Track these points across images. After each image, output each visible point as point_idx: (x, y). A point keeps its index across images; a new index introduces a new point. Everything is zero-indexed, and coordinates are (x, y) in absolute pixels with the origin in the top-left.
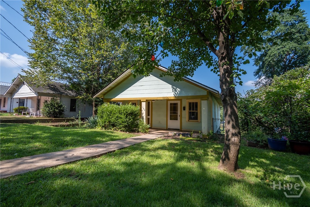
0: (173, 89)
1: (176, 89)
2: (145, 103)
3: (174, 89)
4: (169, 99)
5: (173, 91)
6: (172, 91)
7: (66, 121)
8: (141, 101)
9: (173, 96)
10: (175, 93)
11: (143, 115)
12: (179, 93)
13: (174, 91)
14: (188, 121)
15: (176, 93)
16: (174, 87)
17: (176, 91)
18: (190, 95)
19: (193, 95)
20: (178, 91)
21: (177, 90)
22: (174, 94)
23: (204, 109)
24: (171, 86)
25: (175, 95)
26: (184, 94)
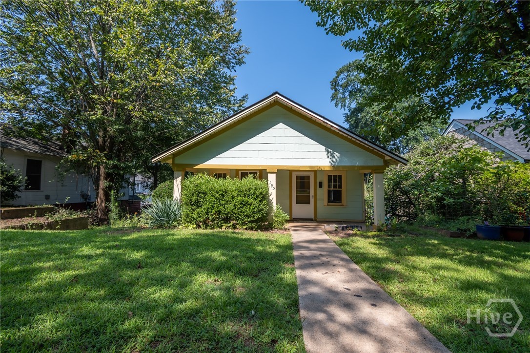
0: (328, 152)
1: (333, 153)
2: (275, 174)
3: (330, 154)
4: (323, 169)
5: (328, 157)
6: (326, 156)
7: (35, 213)
8: (267, 171)
9: (330, 164)
10: (332, 161)
11: (271, 198)
12: (338, 160)
13: (330, 157)
14: (328, 205)
15: (335, 160)
16: (330, 150)
17: (334, 157)
18: (357, 164)
19: (363, 165)
20: (336, 157)
21: (334, 155)
22: (330, 162)
23: (379, 186)
24: (324, 147)
25: (333, 163)
26: (347, 163)
